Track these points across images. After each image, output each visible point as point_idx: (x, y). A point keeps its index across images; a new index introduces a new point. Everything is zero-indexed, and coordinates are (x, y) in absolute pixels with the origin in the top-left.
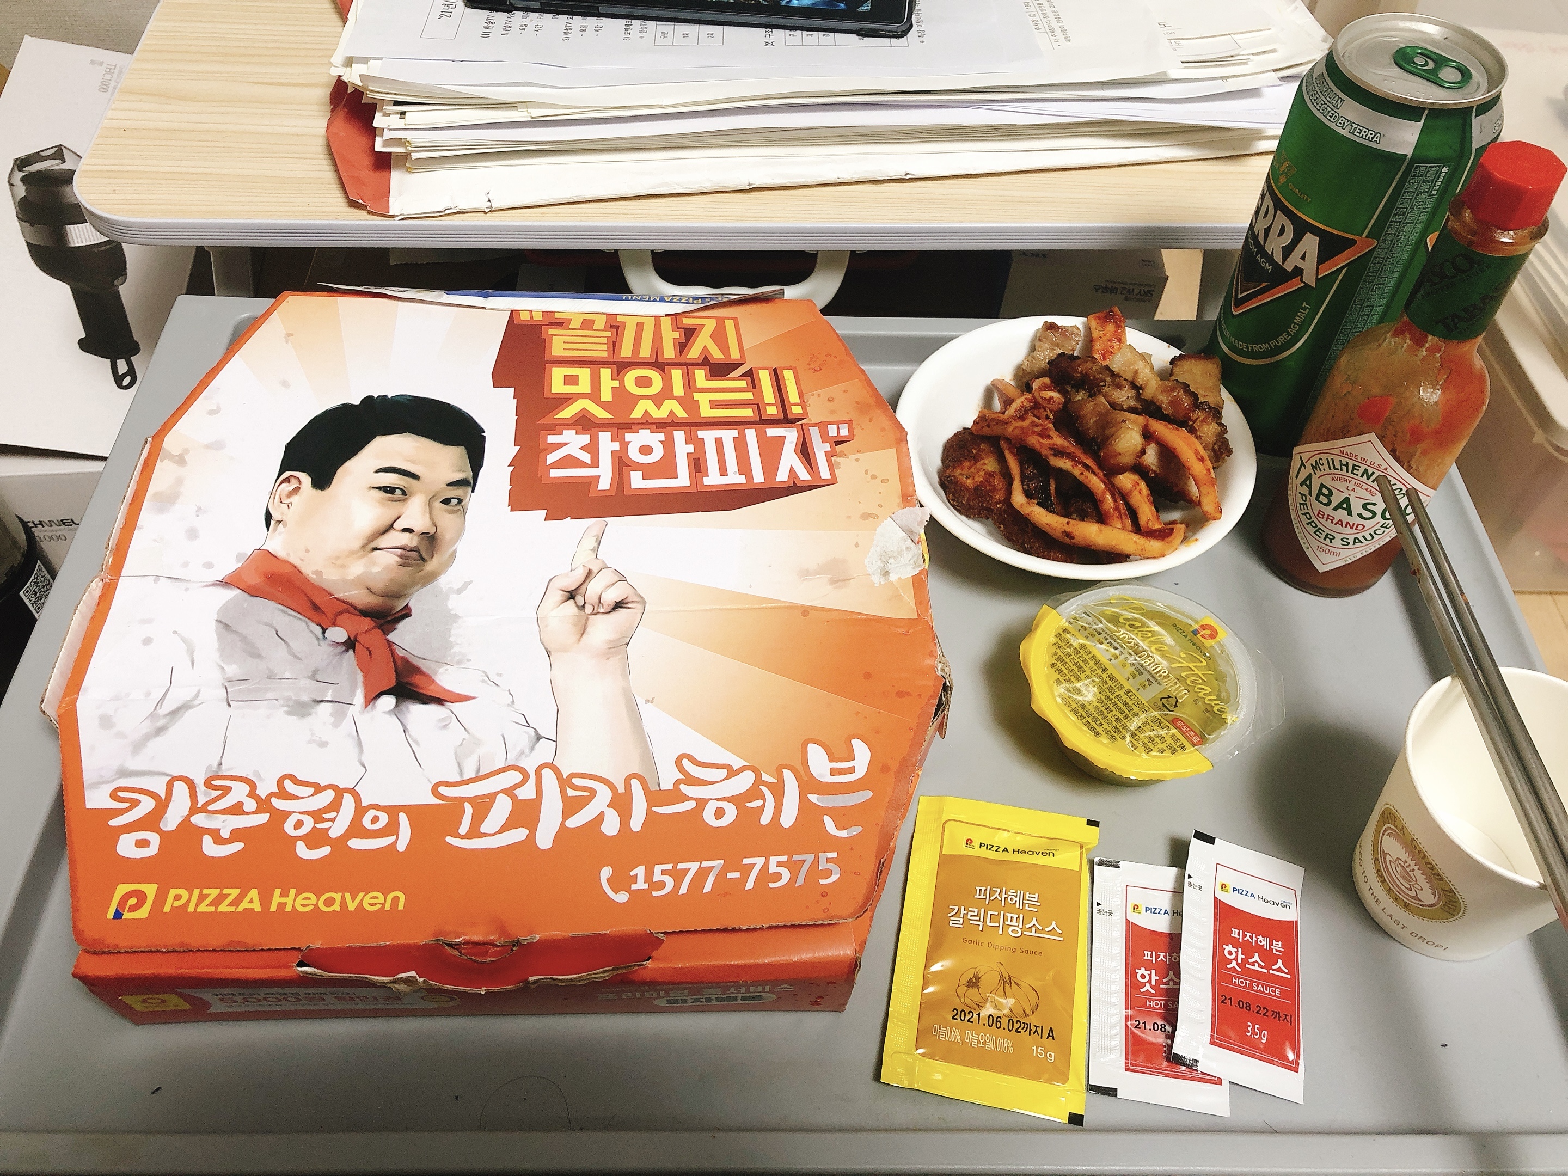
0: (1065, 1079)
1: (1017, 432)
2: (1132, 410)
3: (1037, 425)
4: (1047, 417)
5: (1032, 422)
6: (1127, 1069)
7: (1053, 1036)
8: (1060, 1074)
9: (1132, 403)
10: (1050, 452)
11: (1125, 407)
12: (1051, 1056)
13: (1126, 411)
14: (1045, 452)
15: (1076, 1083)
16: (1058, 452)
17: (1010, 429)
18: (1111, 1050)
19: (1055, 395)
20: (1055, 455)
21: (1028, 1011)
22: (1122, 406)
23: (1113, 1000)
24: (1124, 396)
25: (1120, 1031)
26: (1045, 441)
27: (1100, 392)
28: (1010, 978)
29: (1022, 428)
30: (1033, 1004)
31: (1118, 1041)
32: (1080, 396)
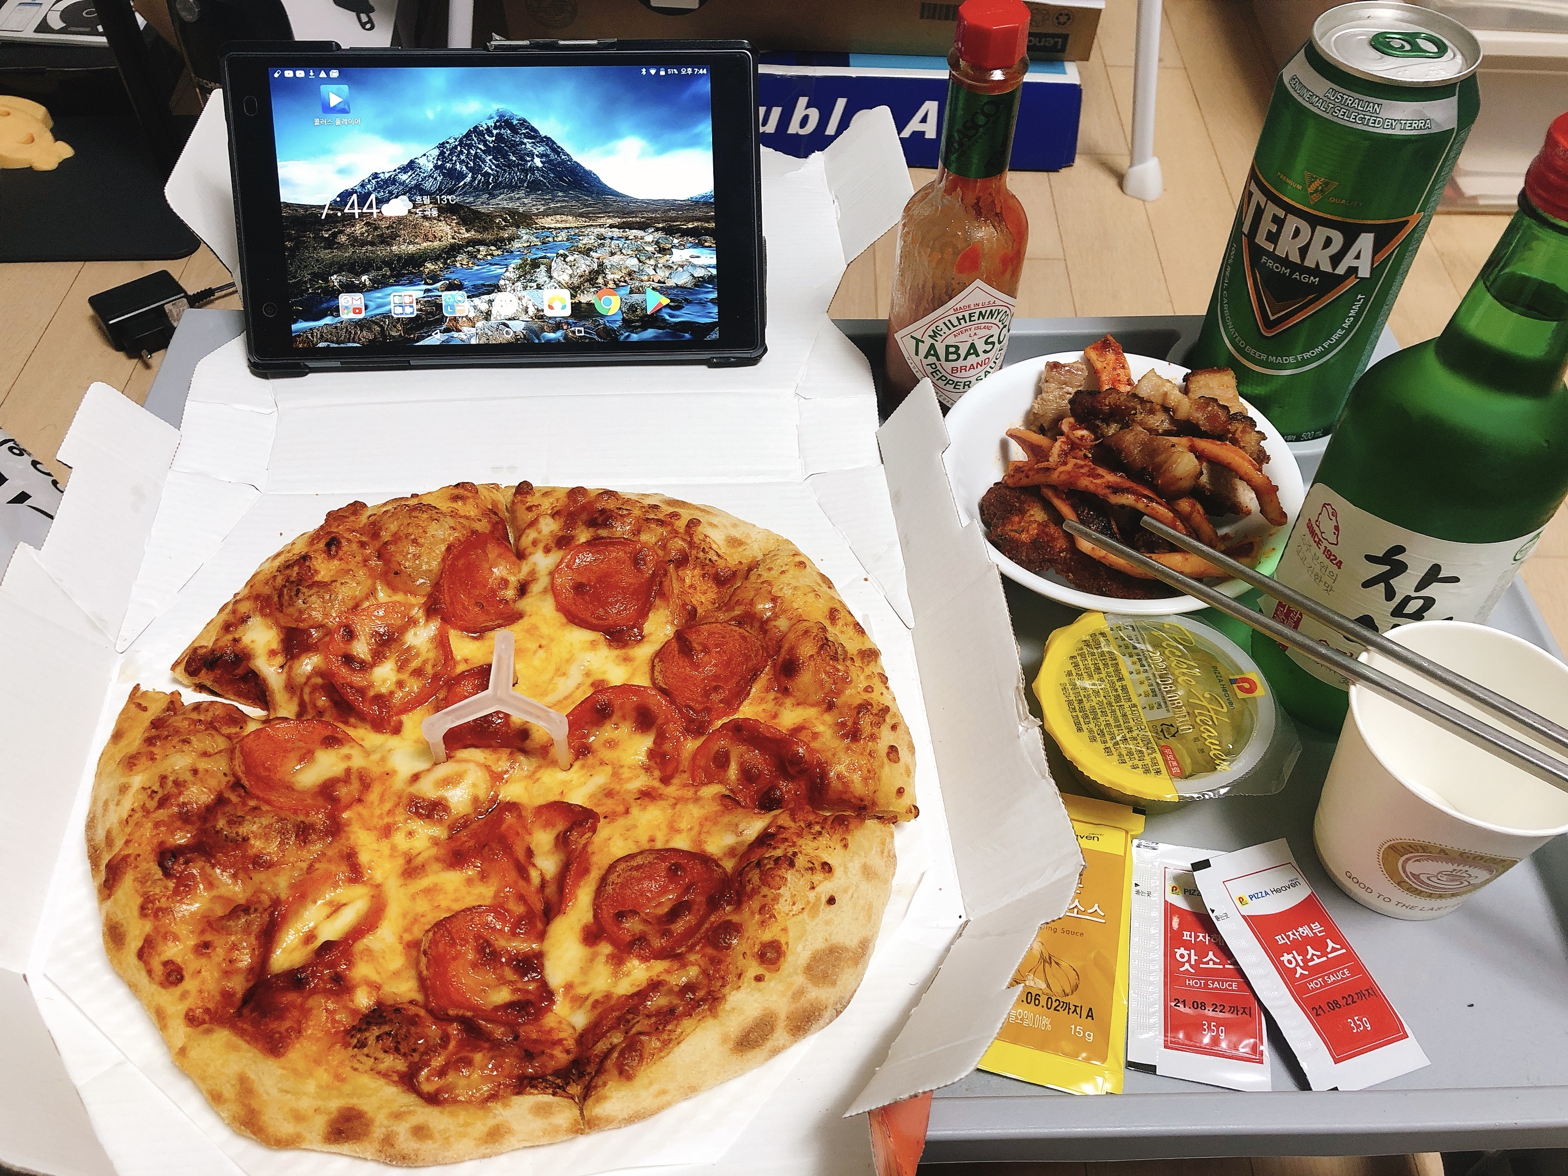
0: (1104, 1059)
1: (1063, 477)
2: (1167, 433)
3: (1082, 467)
4: (1085, 457)
5: (1075, 465)
6: (1166, 1047)
7: (1092, 1016)
8: (1099, 1051)
9: (1166, 425)
10: (1108, 491)
11: (1160, 431)
12: (1089, 1035)
13: (1162, 435)
14: (1102, 491)
15: (1115, 1060)
16: (1116, 490)
17: (1055, 475)
18: (1150, 1027)
19: (1085, 432)
20: (1115, 493)
21: (1068, 991)
22: (1157, 431)
23: (1151, 979)
24: (1159, 421)
25: (1159, 1008)
26: (1098, 481)
27: (1134, 421)
28: (1050, 958)
29: (1069, 473)
30: (1073, 983)
31: (1157, 1019)
32: (1112, 429)
